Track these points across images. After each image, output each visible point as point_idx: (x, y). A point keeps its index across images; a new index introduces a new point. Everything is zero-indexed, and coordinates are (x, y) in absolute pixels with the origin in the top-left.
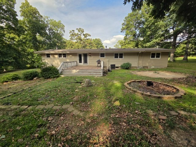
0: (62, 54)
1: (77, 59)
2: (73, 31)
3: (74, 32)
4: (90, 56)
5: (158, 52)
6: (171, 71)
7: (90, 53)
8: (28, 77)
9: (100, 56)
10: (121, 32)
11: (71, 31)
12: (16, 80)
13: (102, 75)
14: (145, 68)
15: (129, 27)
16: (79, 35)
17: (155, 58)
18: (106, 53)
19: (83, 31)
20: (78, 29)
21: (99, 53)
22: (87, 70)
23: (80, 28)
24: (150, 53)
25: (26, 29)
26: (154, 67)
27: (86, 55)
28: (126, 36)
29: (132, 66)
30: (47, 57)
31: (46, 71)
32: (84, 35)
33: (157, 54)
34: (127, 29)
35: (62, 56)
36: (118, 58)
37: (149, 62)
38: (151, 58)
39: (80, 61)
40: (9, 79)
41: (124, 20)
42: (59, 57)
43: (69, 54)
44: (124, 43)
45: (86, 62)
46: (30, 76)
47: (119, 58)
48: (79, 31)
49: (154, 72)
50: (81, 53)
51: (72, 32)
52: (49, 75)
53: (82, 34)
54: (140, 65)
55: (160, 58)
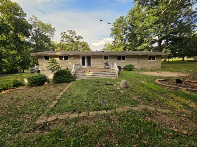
0: (64, 57)
1: (80, 61)
2: (65, 32)
3: (65, 34)
4: (94, 58)
5: (154, 55)
6: (169, 71)
7: (94, 56)
8: (35, 82)
9: (104, 59)
10: (111, 36)
11: (63, 32)
12: (17, 87)
13: (118, 77)
14: (144, 69)
15: (117, 32)
16: (70, 38)
17: (152, 60)
18: (109, 55)
19: (75, 34)
20: (69, 31)
21: (103, 55)
22: (101, 72)
23: (71, 30)
24: (148, 55)
25: (11, 29)
26: (151, 68)
27: (89, 58)
28: (115, 39)
29: (134, 67)
30: (46, 59)
31: (61, 74)
32: (76, 37)
33: (153, 56)
34: (115, 33)
35: (64, 58)
36: (120, 60)
37: (147, 63)
38: (148, 60)
39: (84, 64)
40: (10, 87)
41: (113, 25)
42: (60, 59)
43: (71, 57)
44: (114, 46)
45: (89, 64)
46: (39, 81)
47: (122, 60)
48: (70, 33)
49: (157, 72)
50: (84, 55)
51: (64, 34)
52: (65, 79)
53: (74, 36)
54: (140, 67)
55: (155, 60)
